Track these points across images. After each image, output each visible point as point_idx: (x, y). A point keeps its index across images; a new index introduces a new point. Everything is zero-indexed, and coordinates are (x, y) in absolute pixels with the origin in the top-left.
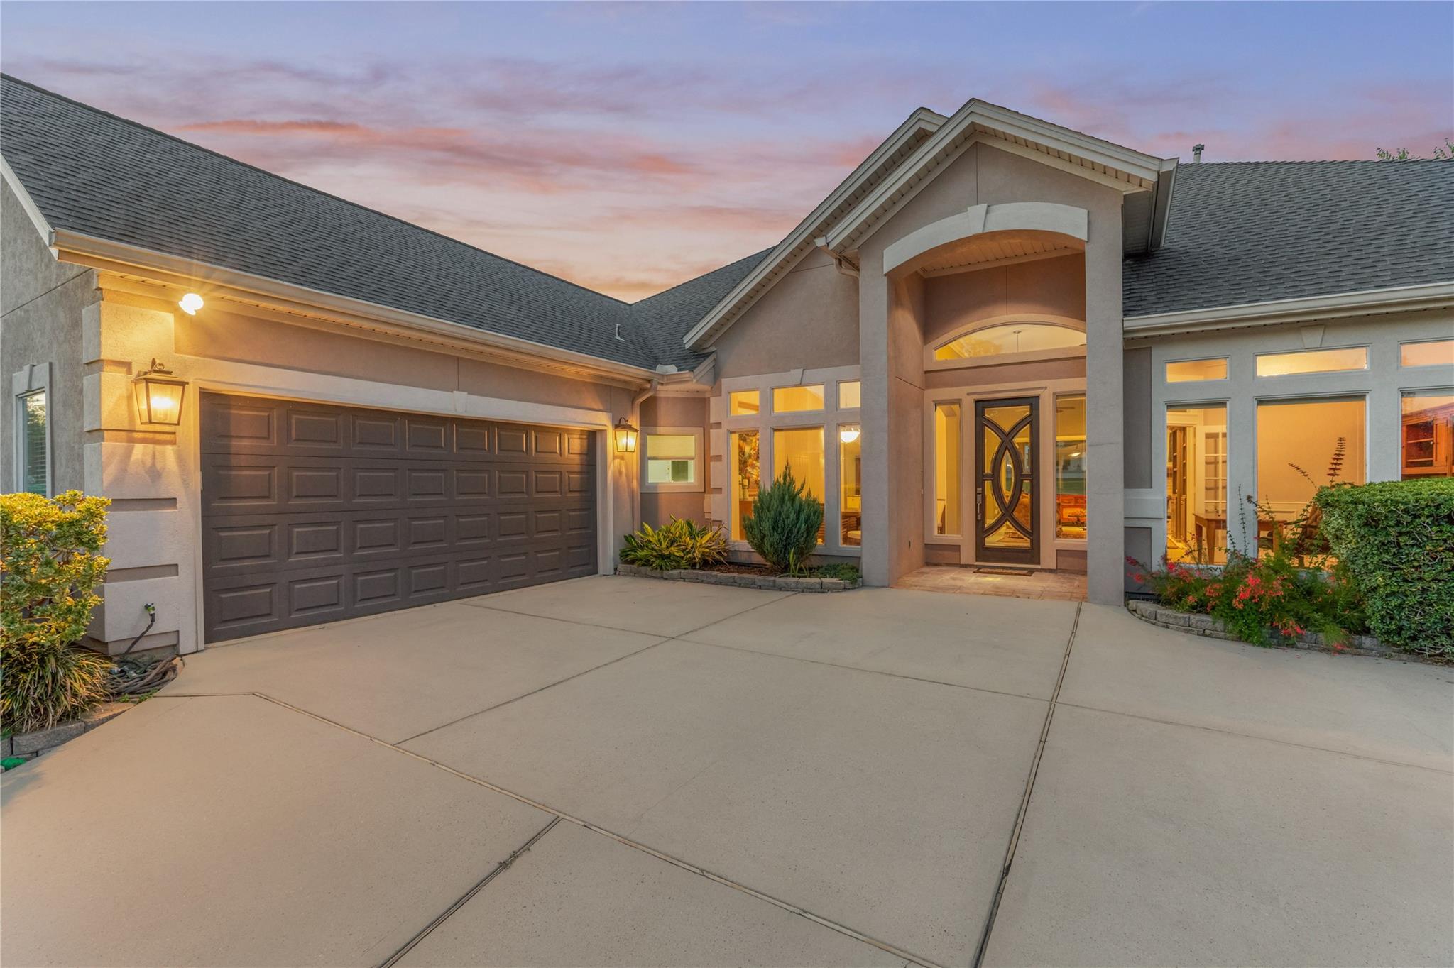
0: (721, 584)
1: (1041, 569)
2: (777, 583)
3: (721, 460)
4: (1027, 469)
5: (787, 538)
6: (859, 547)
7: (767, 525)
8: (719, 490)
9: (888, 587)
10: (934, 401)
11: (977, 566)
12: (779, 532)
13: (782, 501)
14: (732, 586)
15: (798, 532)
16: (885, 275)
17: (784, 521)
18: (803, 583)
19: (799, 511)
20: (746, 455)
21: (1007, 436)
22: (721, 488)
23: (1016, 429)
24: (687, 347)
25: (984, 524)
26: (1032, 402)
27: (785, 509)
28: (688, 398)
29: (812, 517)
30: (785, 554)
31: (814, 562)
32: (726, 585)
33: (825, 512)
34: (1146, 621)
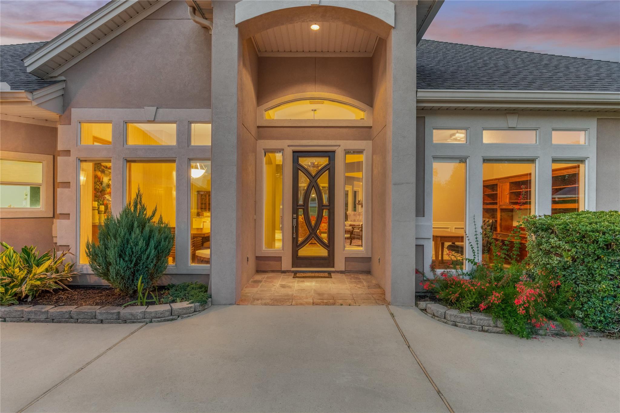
0: (53, 321)
1: (336, 271)
2: (122, 315)
3: (69, 187)
4: (325, 201)
5: (136, 264)
6: (209, 265)
7: (112, 254)
8: (66, 216)
9: (235, 304)
10: (264, 149)
11: (293, 272)
12: (127, 259)
13: (131, 229)
14: (67, 322)
15: (147, 258)
16: (237, 26)
17: (132, 248)
18: (151, 313)
19: (150, 237)
20: (104, 185)
21: (313, 178)
22: (69, 214)
23: (320, 173)
24: (29, 70)
25: (297, 241)
26: (330, 155)
27: (133, 236)
28: (32, 125)
29: (163, 243)
30: (133, 280)
31: (165, 281)
32: (60, 322)
33: (176, 237)
34: (438, 320)
